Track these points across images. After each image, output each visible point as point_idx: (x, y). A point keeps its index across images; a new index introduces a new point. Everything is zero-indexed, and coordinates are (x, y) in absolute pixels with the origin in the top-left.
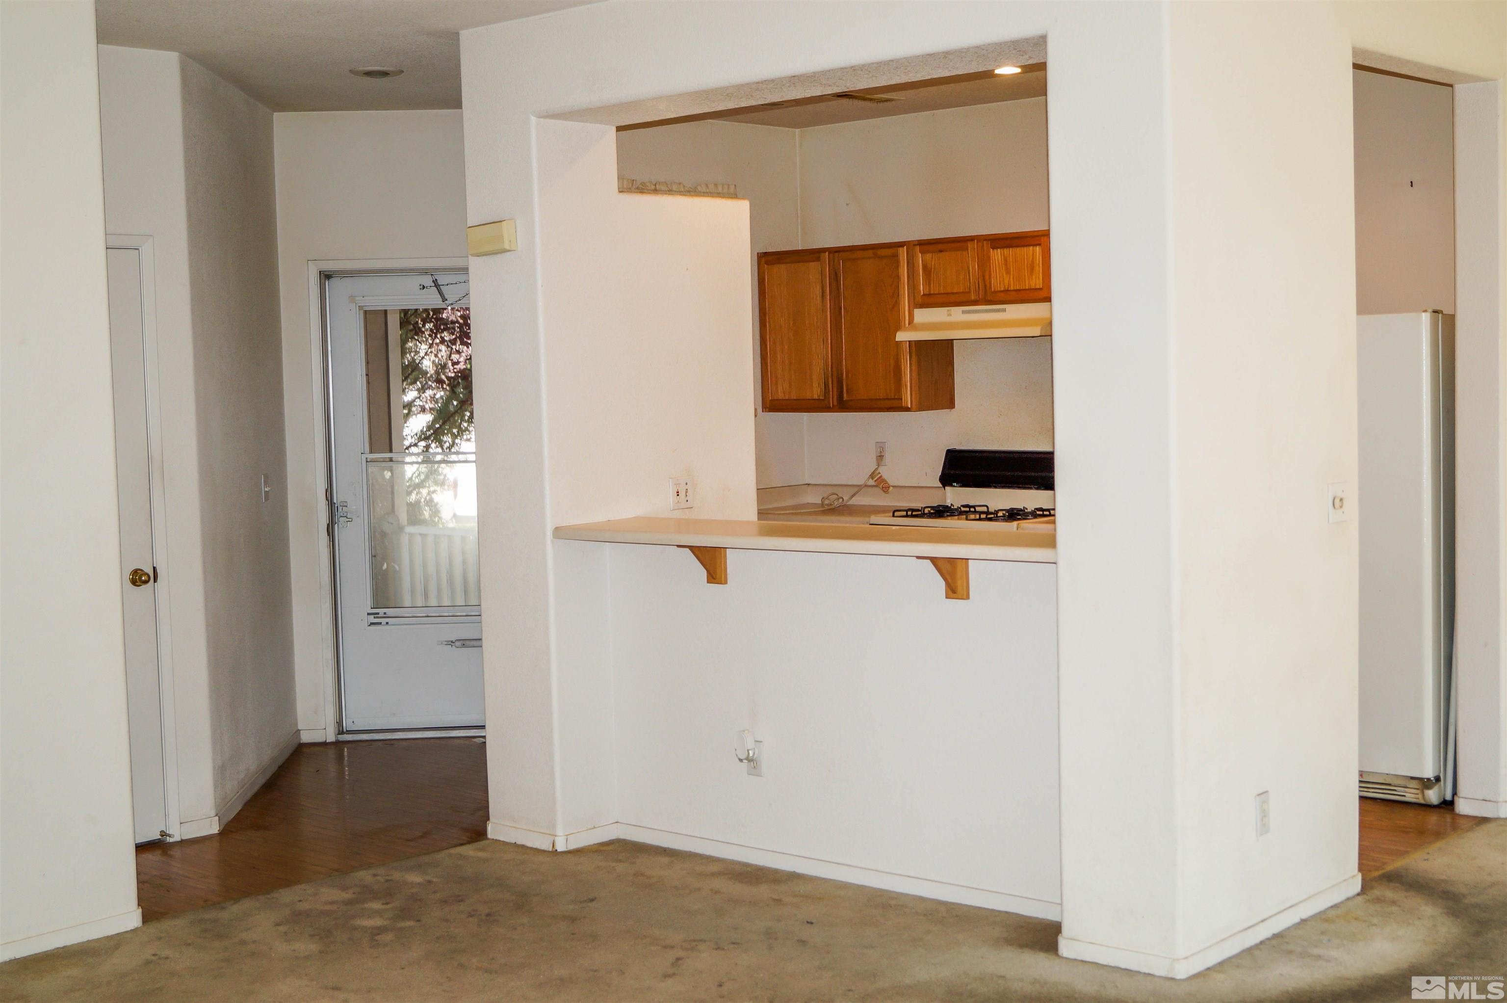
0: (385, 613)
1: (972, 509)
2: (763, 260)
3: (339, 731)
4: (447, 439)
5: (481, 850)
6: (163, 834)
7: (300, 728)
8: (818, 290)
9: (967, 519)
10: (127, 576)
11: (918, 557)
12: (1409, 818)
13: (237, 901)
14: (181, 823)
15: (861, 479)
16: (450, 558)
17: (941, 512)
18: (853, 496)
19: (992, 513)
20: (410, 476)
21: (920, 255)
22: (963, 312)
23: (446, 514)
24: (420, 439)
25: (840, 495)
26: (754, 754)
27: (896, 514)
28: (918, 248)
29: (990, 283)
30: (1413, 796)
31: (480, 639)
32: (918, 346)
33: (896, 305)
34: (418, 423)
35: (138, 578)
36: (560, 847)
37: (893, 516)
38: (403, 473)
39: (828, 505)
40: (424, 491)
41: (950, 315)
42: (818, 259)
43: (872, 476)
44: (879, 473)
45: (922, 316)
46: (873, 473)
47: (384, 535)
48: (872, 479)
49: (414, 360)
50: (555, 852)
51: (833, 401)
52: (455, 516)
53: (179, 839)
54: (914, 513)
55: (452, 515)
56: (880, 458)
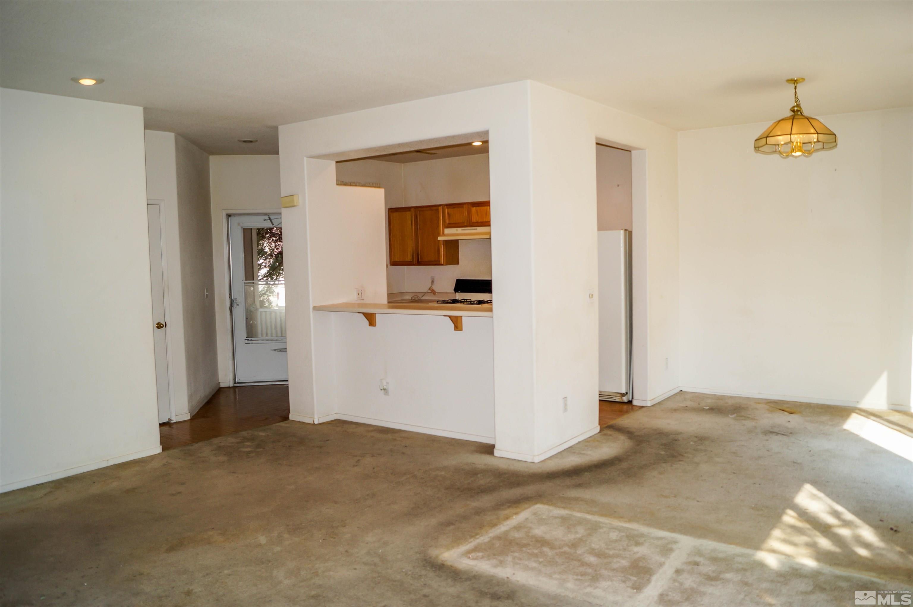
0: (251, 339)
1: (465, 301)
2: (390, 211)
3: (234, 382)
4: (275, 277)
5: (287, 424)
6: (169, 420)
7: (220, 382)
8: (410, 222)
9: (463, 304)
10: (155, 325)
11: (444, 316)
12: (617, 406)
13: (197, 442)
14: (176, 416)
15: (425, 290)
16: (276, 319)
17: (454, 301)
18: (423, 296)
19: (472, 302)
20: (261, 290)
21: (446, 210)
22: (462, 230)
23: (274, 304)
24: (264, 277)
25: (418, 296)
26: (386, 387)
27: (438, 302)
28: (446, 207)
29: (471, 220)
30: (618, 399)
31: (286, 349)
32: (446, 242)
33: (438, 226)
34: (264, 271)
35: (159, 326)
36: (316, 422)
37: (437, 303)
38: (258, 288)
39: (414, 299)
40: (266, 296)
41: (457, 231)
42: (410, 211)
43: (430, 289)
44: (432, 288)
45: (447, 231)
46: (430, 288)
47: (251, 311)
48: (430, 290)
49: (262, 248)
50: (314, 424)
51: (415, 261)
52: (277, 305)
53: (175, 422)
54: (444, 302)
55: (276, 304)
56: (433, 282)
